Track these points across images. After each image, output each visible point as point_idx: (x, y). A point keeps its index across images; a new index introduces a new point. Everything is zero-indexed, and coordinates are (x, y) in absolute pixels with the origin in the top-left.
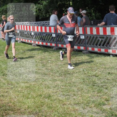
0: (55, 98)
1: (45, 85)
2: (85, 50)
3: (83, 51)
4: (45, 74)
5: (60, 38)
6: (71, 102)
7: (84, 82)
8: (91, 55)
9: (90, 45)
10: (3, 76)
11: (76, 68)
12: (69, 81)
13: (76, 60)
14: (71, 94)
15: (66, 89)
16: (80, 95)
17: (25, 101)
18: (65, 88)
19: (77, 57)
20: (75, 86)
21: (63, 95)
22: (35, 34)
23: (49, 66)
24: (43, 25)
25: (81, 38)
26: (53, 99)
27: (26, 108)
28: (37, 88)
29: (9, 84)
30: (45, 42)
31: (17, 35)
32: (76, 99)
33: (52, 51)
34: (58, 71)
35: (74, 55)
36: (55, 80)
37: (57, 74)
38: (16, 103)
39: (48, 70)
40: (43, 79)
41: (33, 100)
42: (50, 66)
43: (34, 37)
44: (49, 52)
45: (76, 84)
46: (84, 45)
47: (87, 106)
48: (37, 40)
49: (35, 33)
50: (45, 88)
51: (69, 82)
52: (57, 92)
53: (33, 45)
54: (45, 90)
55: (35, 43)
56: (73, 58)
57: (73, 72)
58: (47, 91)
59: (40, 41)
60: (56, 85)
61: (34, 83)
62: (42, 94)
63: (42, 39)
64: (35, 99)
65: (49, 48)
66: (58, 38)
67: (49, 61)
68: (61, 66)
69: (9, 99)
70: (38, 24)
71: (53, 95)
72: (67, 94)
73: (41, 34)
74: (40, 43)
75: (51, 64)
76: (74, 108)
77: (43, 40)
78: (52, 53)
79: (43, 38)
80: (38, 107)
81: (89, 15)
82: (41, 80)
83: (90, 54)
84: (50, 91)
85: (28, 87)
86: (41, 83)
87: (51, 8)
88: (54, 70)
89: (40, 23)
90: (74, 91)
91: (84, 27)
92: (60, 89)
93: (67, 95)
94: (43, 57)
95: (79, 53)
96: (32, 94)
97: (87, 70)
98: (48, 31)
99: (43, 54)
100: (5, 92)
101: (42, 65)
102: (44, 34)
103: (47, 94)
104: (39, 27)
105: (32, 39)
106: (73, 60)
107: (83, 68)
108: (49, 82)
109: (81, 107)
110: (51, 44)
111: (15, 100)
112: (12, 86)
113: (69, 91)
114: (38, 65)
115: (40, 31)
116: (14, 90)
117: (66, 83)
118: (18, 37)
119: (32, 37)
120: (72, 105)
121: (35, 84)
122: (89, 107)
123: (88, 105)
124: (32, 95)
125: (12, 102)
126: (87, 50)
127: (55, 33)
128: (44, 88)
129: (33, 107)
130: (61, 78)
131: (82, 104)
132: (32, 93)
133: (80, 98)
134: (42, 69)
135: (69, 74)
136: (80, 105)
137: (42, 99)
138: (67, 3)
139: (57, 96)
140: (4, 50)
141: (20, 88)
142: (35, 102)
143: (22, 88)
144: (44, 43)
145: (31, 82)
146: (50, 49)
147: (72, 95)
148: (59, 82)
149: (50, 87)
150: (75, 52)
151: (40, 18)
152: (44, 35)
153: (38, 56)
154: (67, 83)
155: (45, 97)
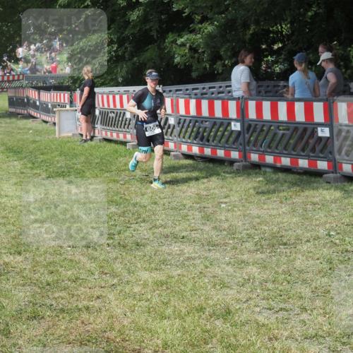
0: (244, 317)
1: (215, 277)
2: (331, 170)
3: (325, 175)
4: (212, 245)
5: (255, 135)
6: (294, 330)
7: (330, 269)
8: (350, 186)
9: (348, 156)
10: (85, 250)
11: (306, 228)
12: (285, 266)
13: (303, 202)
14: (292, 308)
15: (279, 292)
16: (321, 311)
17: (155, 325)
18: (273, 286)
19: (307, 193)
20: (304, 281)
21: (270, 310)
22: (179, 123)
23: (223, 218)
24: (202, 94)
25: (320, 134)
26: (239, 322)
27: (157, 346)
28: (190, 285)
29: (106, 274)
30: (208, 146)
31: (126, 126)
32: (307, 322)
33: (230, 173)
34: (249, 236)
35: (298, 186)
36: (243, 262)
37: (249, 245)
38: (127, 332)
39: (221, 231)
40: (206, 258)
41: (177, 324)
42: (227, 220)
43: (175, 130)
44: (220, 177)
45: (305, 276)
46: (330, 156)
47: (344, 344)
48: (184, 140)
49: (180, 119)
50: (214, 286)
51: (286, 270)
52: (250, 298)
53: (174, 156)
54: (213, 292)
55: (180, 148)
56: (296, 195)
57: (298, 239)
58: (218, 297)
59: (195, 142)
60: (247, 277)
61: (179, 272)
62: (204, 305)
63: (200, 136)
64: (185, 321)
65: (220, 165)
66: (248, 133)
67: (223, 205)
68: (258, 220)
69: (107, 318)
70: (188, 92)
71: (237, 307)
72: (282, 305)
73: (196, 121)
74: (195, 150)
75: (229, 215)
76: (303, 350)
77: (202, 139)
78: (232, 180)
79: (203, 134)
80: (193, 345)
81: (342, 63)
82: (199, 262)
83: (348, 182)
84: (227, 295)
85: (162, 283)
86: (201, 273)
87: (228, 44)
88: (237, 231)
89: (193, 89)
90: (301, 298)
91: (328, 103)
92: (258, 291)
93: (281, 309)
94: (205, 193)
95: (313, 179)
96: (176, 304)
97: (338, 233)
98: (218, 113)
99: (204, 183)
100: (93, 297)
101: (202, 217)
102: (206, 122)
103: (219, 307)
104: (193, 103)
105: (170, 138)
106: (295, 201)
107: (328, 226)
108: (224, 268)
109: (325, 347)
110: (227, 153)
111: (125, 323)
112: (115, 281)
113: (286, 297)
114: (189, 218)
115: (193, 112)
116: (122, 290)
117: (276, 273)
118: (128, 130)
119: (170, 130)
120: (297, 340)
121: (184, 276)
122: (349, 346)
123: (345, 340)
124: (175, 307)
125: (117, 328)
126: (338, 171)
127: (240, 118)
128: (209, 287)
129: (179, 345)
130: (259, 256)
131: (327, 338)
132: (174, 301)
133: (320, 319)
134: (202, 228)
135: (285, 244)
136: (321, 340)
137: (204, 322)
138: (274, 28)
139: (249, 312)
140: (86, 171)
141: (138, 284)
142: (184, 330)
143: (145, 285)
144: (205, 149)
145: (169, 267)
146: (223, 167)
147: (297, 310)
148: (255, 269)
149: (229, 285)
150: (301, 178)
151: (194, 75)
152: (205, 126)
153: (190, 190)
154: (280, 271)
155: (214, 313)
